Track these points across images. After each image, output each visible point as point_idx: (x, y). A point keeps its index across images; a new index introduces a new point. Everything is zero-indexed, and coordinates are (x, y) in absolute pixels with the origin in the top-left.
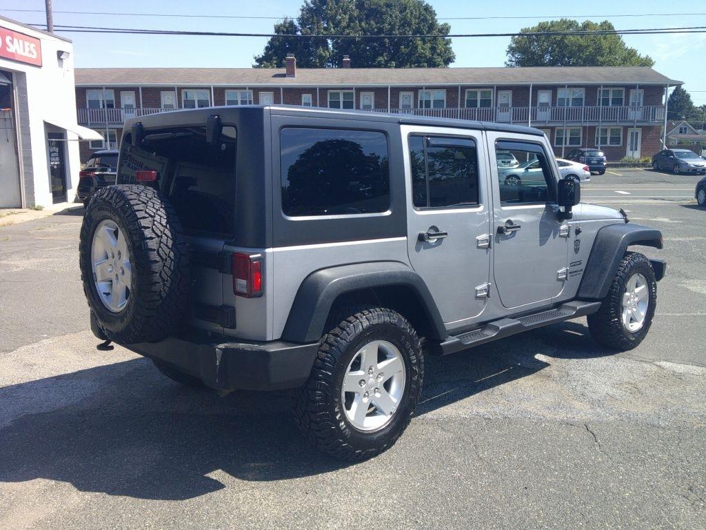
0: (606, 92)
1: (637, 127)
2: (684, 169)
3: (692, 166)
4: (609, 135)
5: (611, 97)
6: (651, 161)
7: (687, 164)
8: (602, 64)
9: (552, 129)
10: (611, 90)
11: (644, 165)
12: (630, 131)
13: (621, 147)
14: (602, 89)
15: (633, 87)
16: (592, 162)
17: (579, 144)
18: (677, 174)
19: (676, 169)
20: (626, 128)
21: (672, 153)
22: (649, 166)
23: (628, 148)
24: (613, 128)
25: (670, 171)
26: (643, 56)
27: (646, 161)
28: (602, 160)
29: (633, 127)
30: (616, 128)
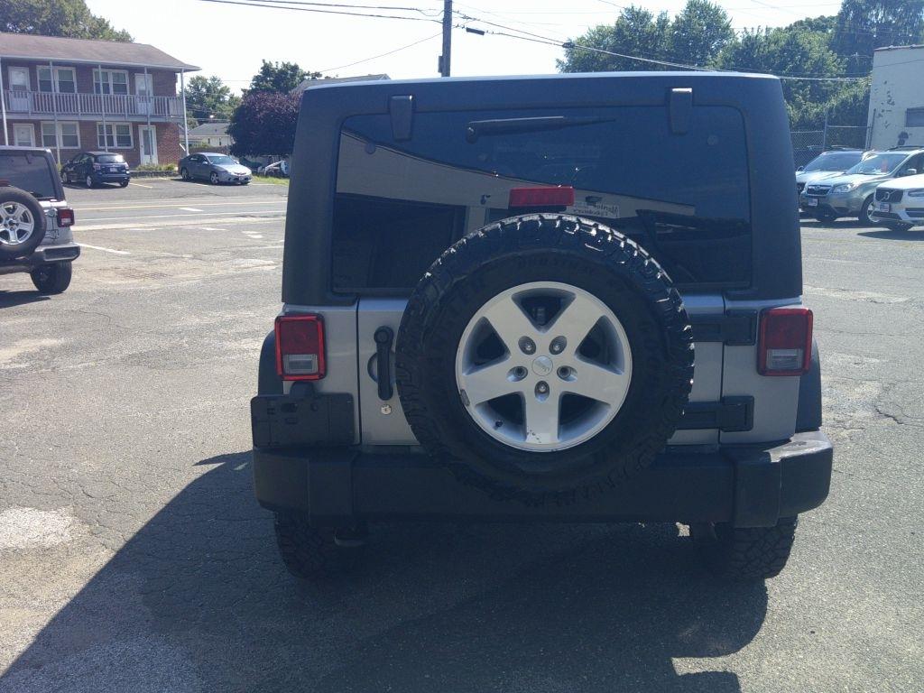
0: (106, 75)
1: (152, 123)
2: (223, 178)
3: (233, 174)
4: (115, 134)
5: (111, 83)
6: (176, 169)
7: (226, 172)
8: (68, 35)
9: (37, 124)
10: (110, 72)
11: (168, 173)
12: (141, 129)
13: (132, 150)
14: (100, 70)
15: (140, 70)
16: (111, 170)
17: (77, 145)
18: (216, 184)
19: (214, 178)
20: (136, 125)
21: (202, 158)
22: (175, 175)
23: (142, 151)
24: (120, 124)
25: (207, 181)
26: (118, 29)
27: (169, 168)
28: (123, 168)
29: (146, 123)
30: (125, 124)
